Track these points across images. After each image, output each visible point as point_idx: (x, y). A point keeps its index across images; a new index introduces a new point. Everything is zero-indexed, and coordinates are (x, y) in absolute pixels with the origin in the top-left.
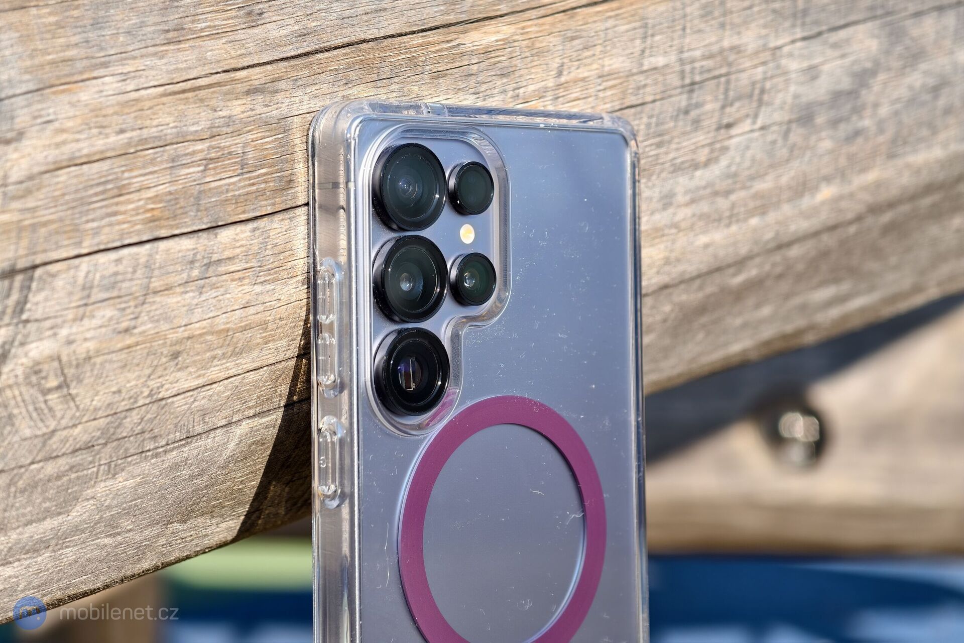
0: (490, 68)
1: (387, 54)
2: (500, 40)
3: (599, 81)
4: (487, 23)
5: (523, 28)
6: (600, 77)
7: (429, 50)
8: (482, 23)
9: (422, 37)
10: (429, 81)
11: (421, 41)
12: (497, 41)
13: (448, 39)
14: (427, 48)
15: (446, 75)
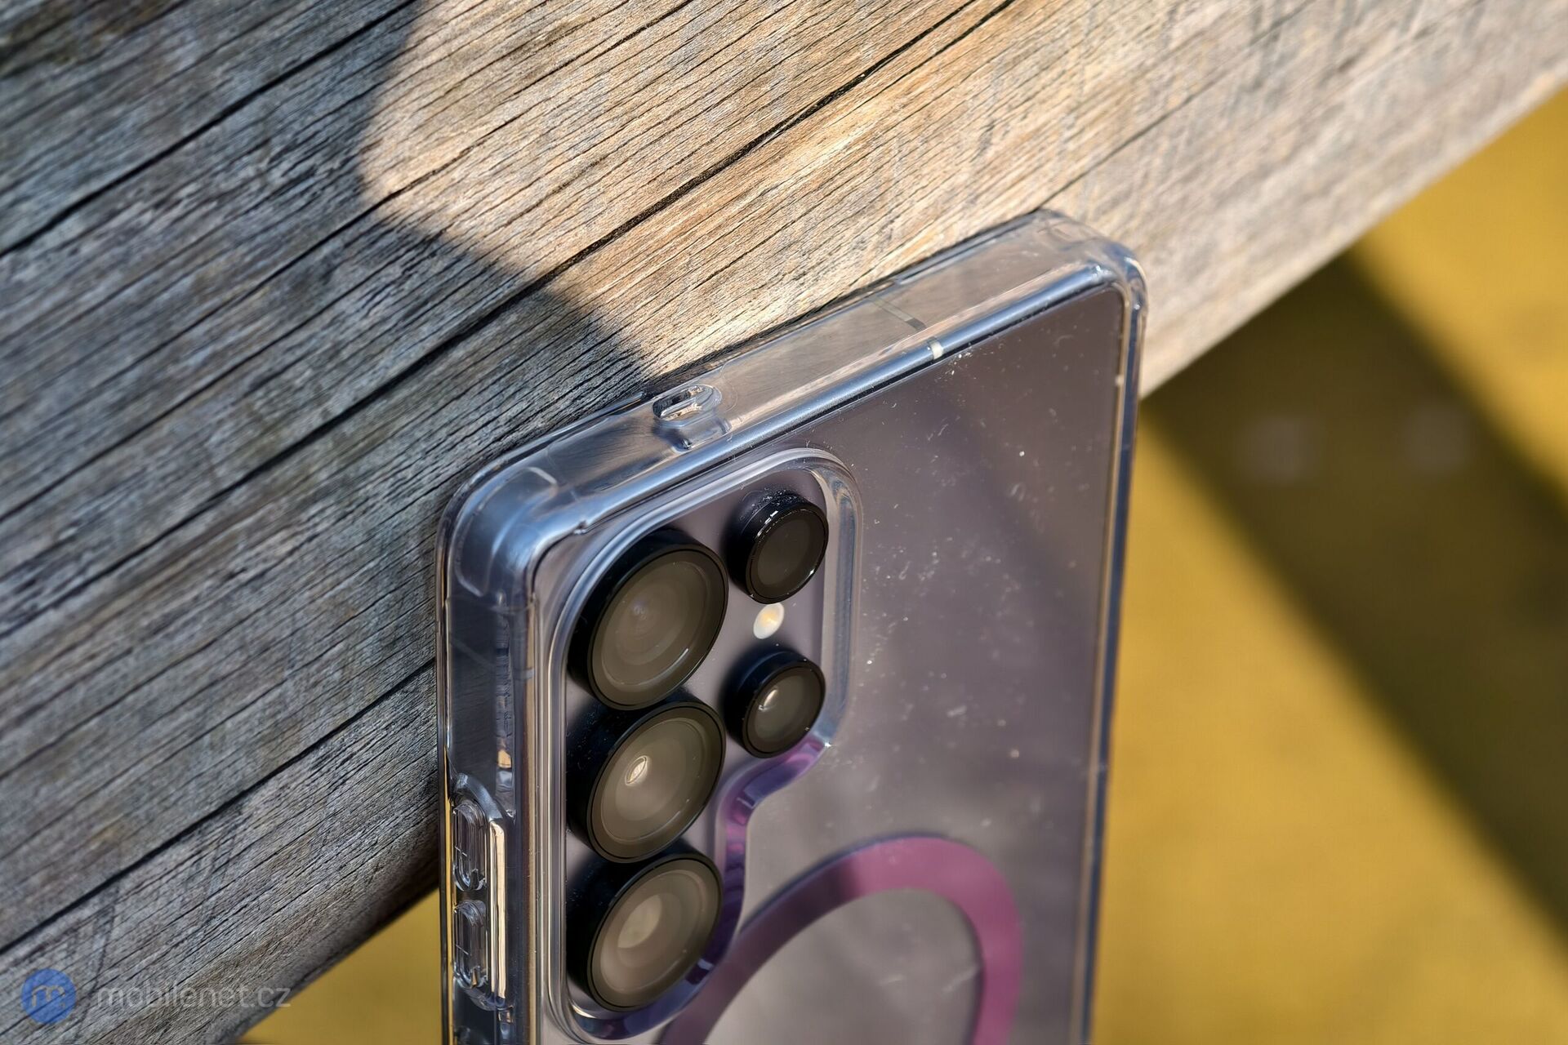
0: (831, 211)
1: (607, 287)
2: (856, 143)
3: (1070, 120)
4: (827, 110)
5: (909, 91)
6: (1072, 111)
7: (698, 234)
8: (817, 117)
9: (683, 208)
10: (696, 302)
11: (682, 218)
12: (848, 147)
13: (740, 191)
14: (693, 234)
15: (732, 274)
